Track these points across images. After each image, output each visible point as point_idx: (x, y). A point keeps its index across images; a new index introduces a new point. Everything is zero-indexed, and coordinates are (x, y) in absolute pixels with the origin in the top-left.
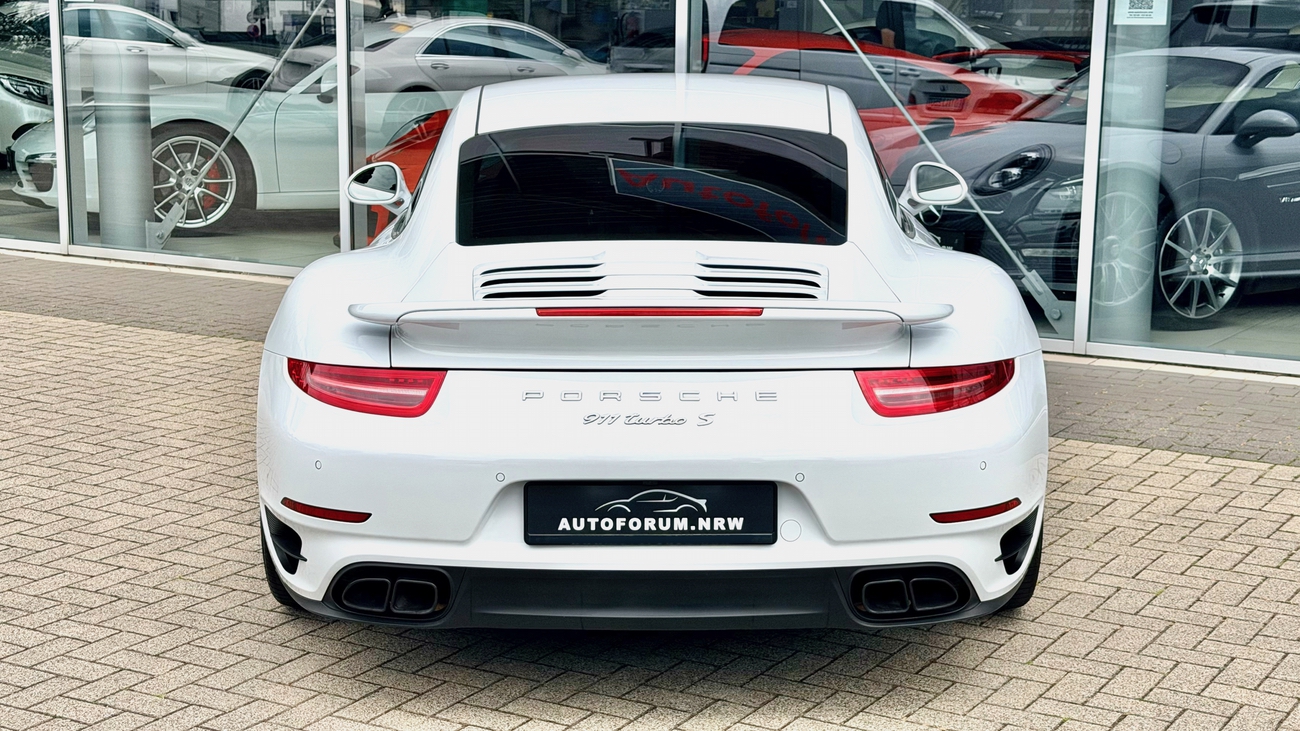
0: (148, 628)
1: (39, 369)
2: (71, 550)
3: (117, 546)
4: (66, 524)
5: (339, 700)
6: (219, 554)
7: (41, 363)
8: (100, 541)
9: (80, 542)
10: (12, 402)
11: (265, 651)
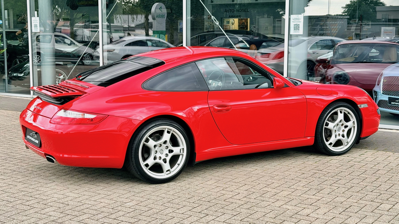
0: (19, 177)
1: (15, 124)
2: (7, 161)
3: (19, 161)
4: (9, 156)
5: (57, 190)
6: (43, 162)
7: (16, 122)
8: (15, 160)
9: (10, 160)
10: (5, 131)
11: (45, 181)
